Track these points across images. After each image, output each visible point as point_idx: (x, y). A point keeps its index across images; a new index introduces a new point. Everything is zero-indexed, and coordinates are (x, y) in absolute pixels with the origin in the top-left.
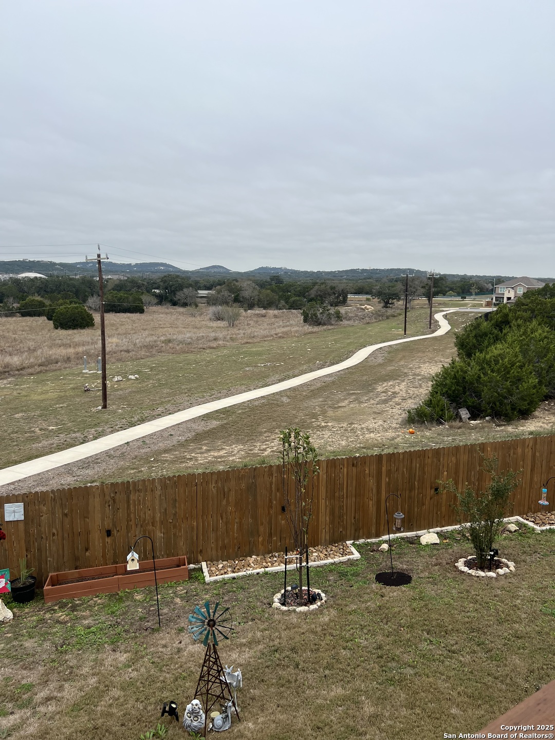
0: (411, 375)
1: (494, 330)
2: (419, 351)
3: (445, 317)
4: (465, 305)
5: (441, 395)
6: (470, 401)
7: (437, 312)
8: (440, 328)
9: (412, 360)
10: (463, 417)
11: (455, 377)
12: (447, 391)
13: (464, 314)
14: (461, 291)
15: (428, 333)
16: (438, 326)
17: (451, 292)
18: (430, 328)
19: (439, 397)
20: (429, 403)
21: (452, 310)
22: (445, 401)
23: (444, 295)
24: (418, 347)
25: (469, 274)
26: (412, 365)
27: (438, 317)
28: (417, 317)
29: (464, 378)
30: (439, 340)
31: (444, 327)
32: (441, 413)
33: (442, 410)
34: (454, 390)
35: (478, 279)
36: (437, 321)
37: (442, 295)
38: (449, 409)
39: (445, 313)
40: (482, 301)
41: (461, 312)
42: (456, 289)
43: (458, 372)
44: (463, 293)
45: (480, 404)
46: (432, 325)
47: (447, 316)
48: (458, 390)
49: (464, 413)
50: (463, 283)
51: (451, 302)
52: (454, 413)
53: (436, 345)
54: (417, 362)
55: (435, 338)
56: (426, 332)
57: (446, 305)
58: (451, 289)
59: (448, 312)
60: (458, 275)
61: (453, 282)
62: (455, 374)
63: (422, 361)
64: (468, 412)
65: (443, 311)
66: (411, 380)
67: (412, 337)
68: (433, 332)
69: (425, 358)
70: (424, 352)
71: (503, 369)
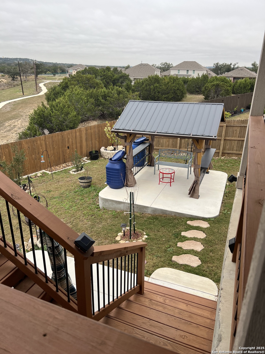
0: (24, 116)
1: (62, 91)
2: (30, 104)
3: (45, 85)
4: (55, 79)
5: (34, 124)
6: (48, 125)
7: (40, 83)
8: (42, 91)
9: (26, 108)
10: (46, 133)
11: (39, 115)
12: (37, 122)
13: (54, 84)
14: (54, 71)
15: (36, 94)
16: (41, 90)
17: (48, 72)
18: (37, 91)
19: (33, 125)
20: (29, 129)
21: (48, 81)
22: (36, 126)
23: (45, 73)
24: (30, 101)
25: (58, 63)
26: (25, 111)
27: (41, 85)
28: (30, 85)
29: (44, 115)
30: (41, 97)
31: (44, 90)
32: (35, 133)
33: (35, 131)
34: (40, 121)
35: (62, 65)
36: (40, 88)
37: (44, 73)
38: (39, 130)
39: (44, 83)
40: (63, 77)
41: (52, 83)
42: (51, 70)
43: (40, 112)
44: (55, 72)
45: (53, 126)
46: (38, 90)
47: (46, 85)
48: (42, 121)
49: (46, 132)
50: (54, 67)
51: (48, 77)
52: (41, 132)
53: (39, 100)
54: (29, 109)
55: (39, 96)
56: (35, 93)
57: (45, 79)
58: (49, 70)
59: (46, 83)
60: (53, 63)
61: (49, 67)
62: (39, 113)
63: (31, 108)
64: (48, 131)
65: (43, 82)
66: (24, 118)
67: (27, 96)
68: (38, 93)
69: (33, 107)
70: (33, 104)
71: (60, 109)
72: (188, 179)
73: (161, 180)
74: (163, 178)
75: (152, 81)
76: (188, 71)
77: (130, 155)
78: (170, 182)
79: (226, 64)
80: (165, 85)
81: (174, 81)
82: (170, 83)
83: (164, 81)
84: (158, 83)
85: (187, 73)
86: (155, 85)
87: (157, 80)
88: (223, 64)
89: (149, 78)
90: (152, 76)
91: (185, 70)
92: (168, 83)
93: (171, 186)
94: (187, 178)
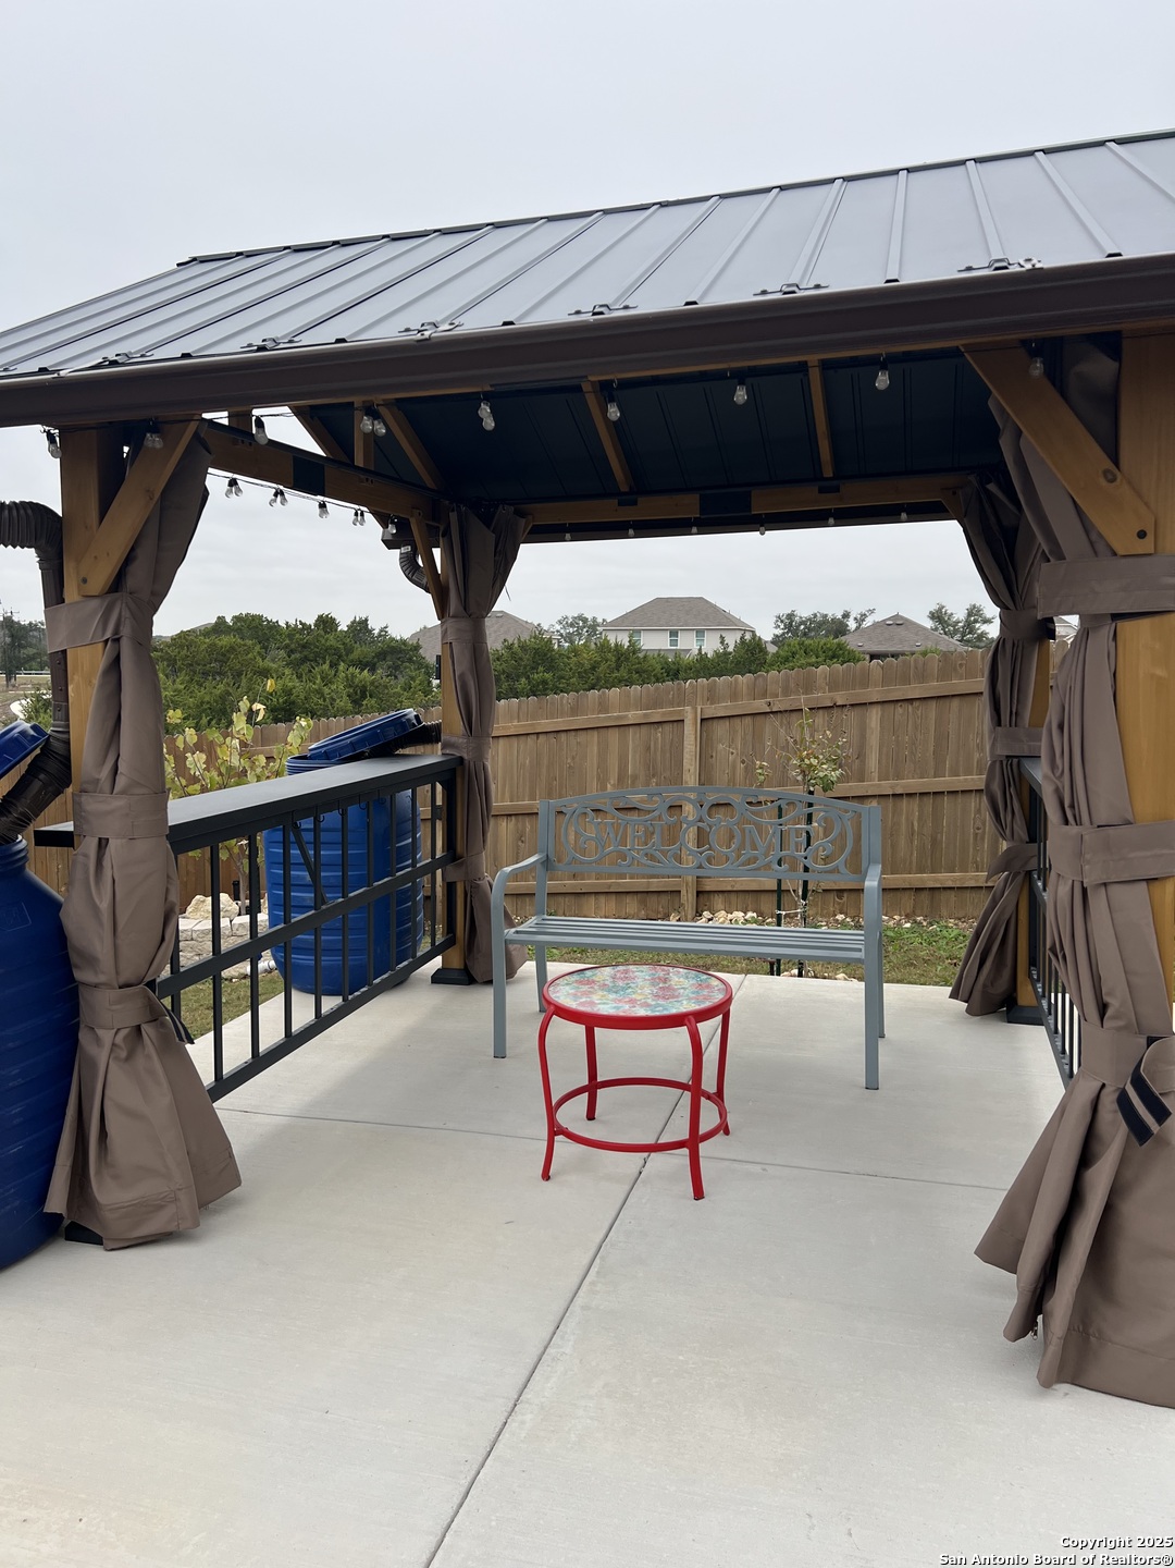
72: (872, 1084)
73: (572, 1115)
74: (593, 1087)
75: (521, 659)
76: (674, 634)
77: (121, 781)
78: (693, 1142)
79: (826, 615)
80: (581, 677)
81: (619, 658)
82: (603, 667)
83: (575, 659)
84: (550, 668)
85: (674, 643)
86: (536, 676)
87: (545, 655)
88: (815, 615)
89: (510, 647)
90: (519, 639)
91: (663, 633)
92: (593, 668)
93: (699, 1193)
94: (862, 1081)
